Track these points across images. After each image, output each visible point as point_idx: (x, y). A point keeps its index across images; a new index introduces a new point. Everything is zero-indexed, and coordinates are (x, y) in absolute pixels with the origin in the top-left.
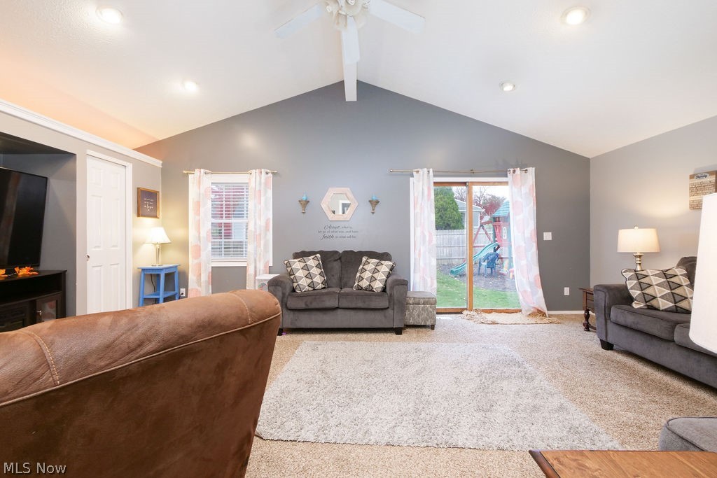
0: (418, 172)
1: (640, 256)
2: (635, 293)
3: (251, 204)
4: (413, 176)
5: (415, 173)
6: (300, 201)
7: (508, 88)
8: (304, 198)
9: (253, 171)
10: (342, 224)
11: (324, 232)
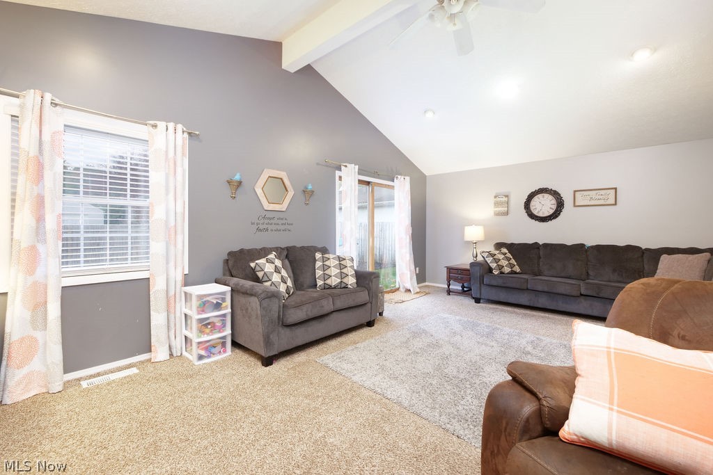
0: (346, 166)
1: (475, 243)
2: (493, 265)
3: (156, 178)
4: (340, 170)
5: (343, 168)
6: (229, 182)
7: (429, 115)
8: (237, 177)
9: (161, 125)
10: (277, 215)
11: (257, 224)
